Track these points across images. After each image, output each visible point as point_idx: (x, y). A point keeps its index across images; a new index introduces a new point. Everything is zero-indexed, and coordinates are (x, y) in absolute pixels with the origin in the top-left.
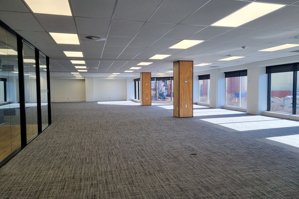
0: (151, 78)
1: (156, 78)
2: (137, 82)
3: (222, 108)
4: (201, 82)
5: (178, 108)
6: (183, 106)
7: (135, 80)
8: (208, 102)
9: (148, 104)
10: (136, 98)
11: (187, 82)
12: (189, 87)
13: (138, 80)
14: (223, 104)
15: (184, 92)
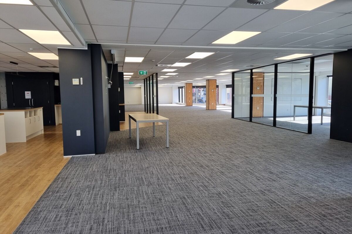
0: (193, 86)
1: (196, 86)
2: (181, 89)
5: (208, 105)
6: (211, 104)
7: (179, 88)
9: (190, 105)
10: (179, 102)
12: (214, 93)
13: (182, 87)
15: (211, 97)
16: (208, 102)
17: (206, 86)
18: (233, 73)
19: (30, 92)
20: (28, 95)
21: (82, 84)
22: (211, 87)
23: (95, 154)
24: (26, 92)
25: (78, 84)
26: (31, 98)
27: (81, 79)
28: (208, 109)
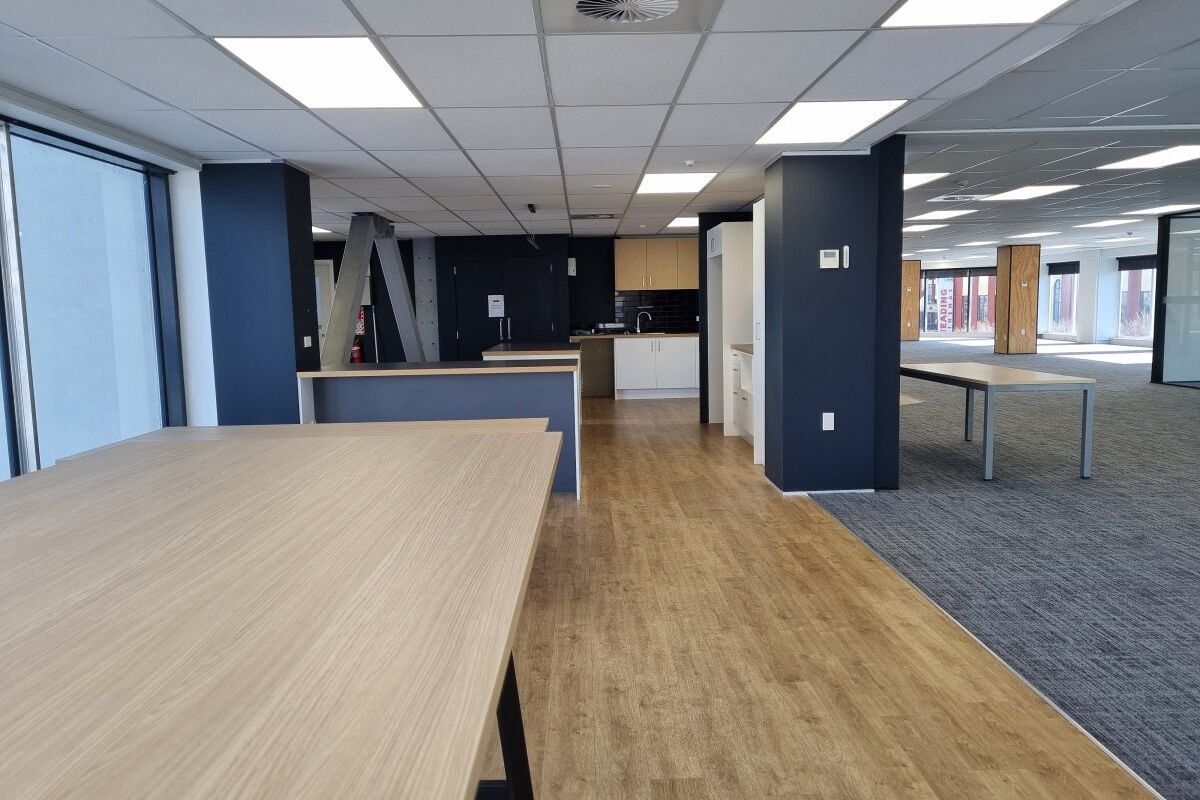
3: (1110, 343)
4: (1054, 278)
5: (1005, 336)
6: (1015, 332)
8: (1073, 332)
9: (911, 337)
11: (1026, 285)
12: (1030, 295)
14: (1110, 334)
15: (1019, 307)
16: (1004, 325)
17: (996, 267)
18: (1165, 221)
19: (501, 298)
20: (496, 306)
21: (846, 265)
22: (1018, 271)
23: (872, 491)
24: (491, 298)
25: (836, 266)
26: (503, 316)
27: (846, 249)
28: (1003, 350)
